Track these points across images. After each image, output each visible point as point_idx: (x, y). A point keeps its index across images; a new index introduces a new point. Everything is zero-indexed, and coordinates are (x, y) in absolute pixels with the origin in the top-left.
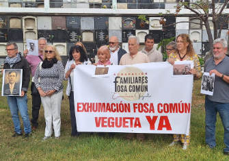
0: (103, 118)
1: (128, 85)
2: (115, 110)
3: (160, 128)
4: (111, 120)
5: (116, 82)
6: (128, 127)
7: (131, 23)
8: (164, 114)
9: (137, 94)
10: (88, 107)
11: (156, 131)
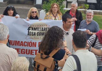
0: (18, 49)
1: (36, 32)
2: (26, 45)
4: (23, 50)
6: (33, 54)
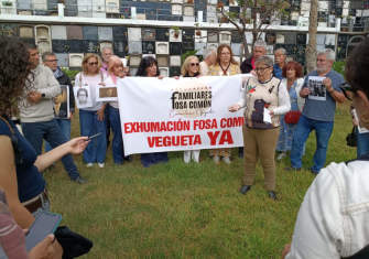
0: (157, 138)
1: (188, 101)
2: (172, 129)
3: (221, 143)
4: (167, 140)
5: (173, 98)
6: (186, 144)
7: (151, 35)
8: (226, 129)
9: (199, 110)
10: (138, 127)
11: (217, 146)
